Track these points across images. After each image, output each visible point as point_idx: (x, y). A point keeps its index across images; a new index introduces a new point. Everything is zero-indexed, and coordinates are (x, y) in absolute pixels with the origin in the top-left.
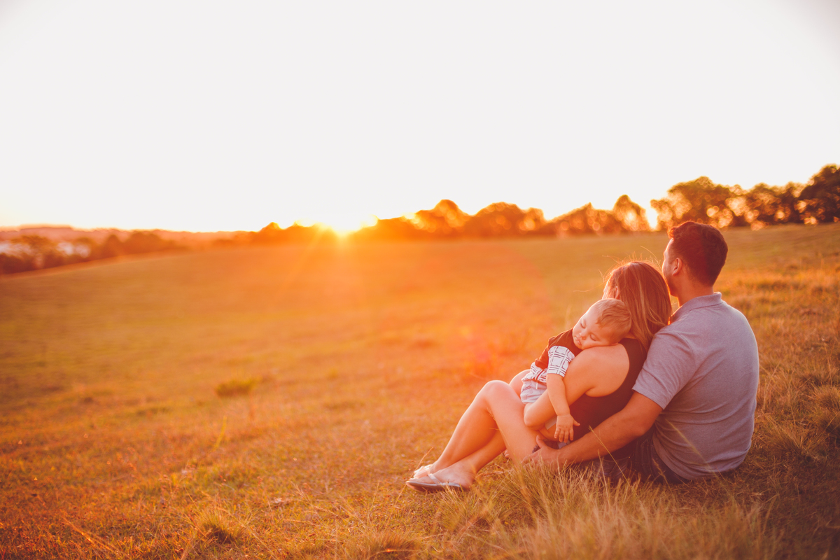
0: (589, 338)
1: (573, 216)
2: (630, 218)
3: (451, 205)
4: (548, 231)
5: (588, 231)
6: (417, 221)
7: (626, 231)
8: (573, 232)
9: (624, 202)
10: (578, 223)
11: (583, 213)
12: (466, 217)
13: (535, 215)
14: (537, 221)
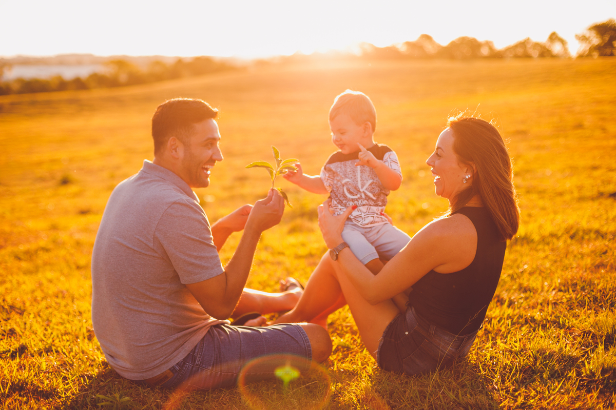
1: (516, 46)
2: (557, 48)
3: (427, 38)
4: (497, 56)
5: (527, 56)
6: (402, 48)
7: (554, 57)
8: (517, 57)
9: (554, 37)
10: (520, 51)
11: (523, 44)
12: (439, 46)
13: (488, 44)
14: (491, 48)
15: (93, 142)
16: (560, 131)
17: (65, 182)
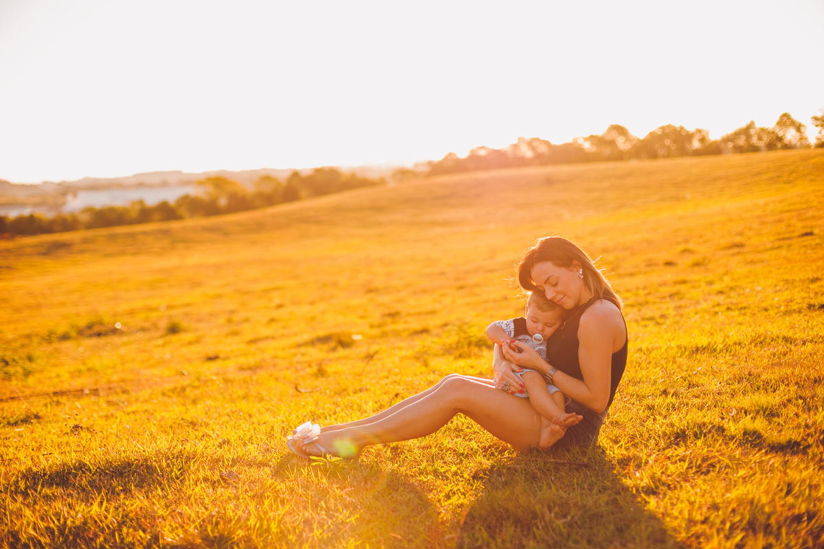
0: (546, 328)
1: (737, 134)
2: (790, 135)
3: (620, 130)
4: (713, 150)
5: (752, 149)
6: (587, 145)
7: (787, 147)
8: (739, 150)
9: (785, 120)
10: (741, 141)
11: (746, 131)
12: (636, 140)
13: (701, 134)
14: (703, 140)
15: (195, 284)
16: (783, 240)
17: (174, 330)
